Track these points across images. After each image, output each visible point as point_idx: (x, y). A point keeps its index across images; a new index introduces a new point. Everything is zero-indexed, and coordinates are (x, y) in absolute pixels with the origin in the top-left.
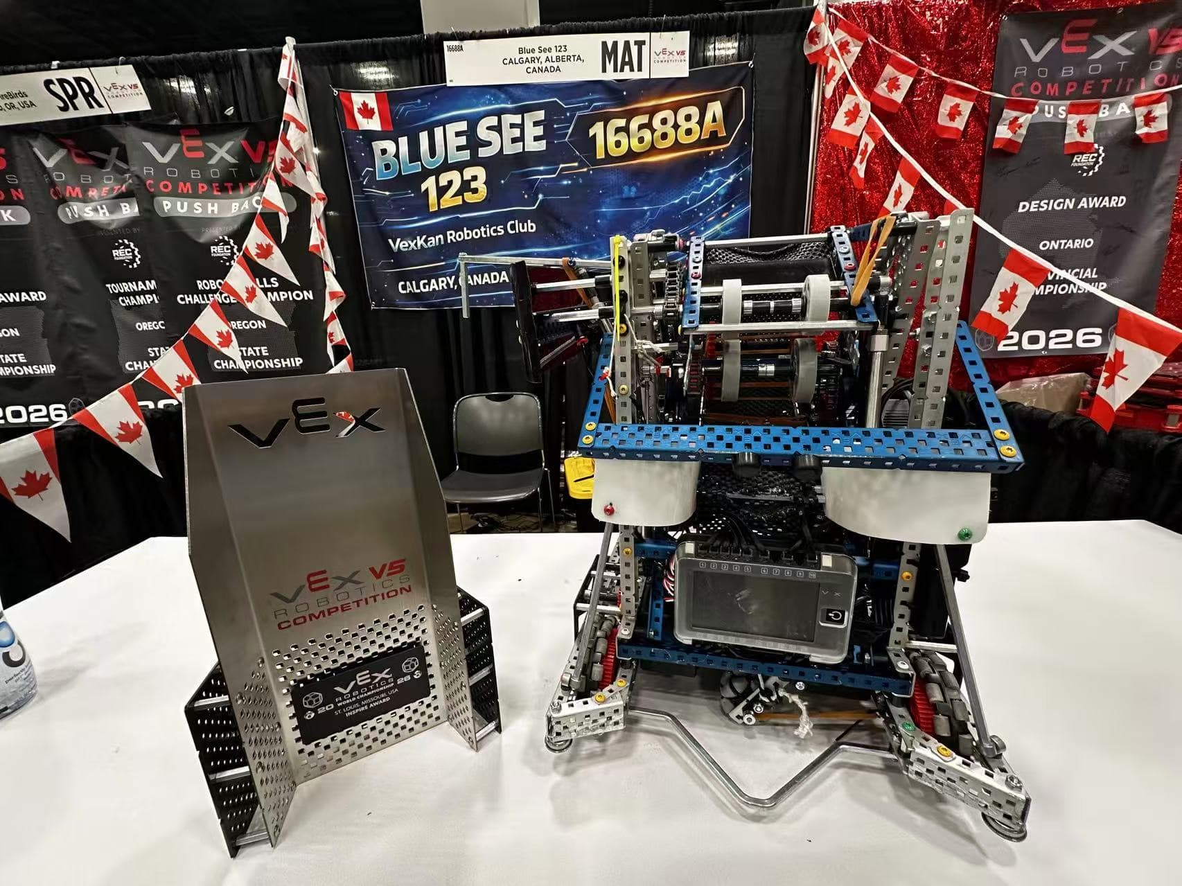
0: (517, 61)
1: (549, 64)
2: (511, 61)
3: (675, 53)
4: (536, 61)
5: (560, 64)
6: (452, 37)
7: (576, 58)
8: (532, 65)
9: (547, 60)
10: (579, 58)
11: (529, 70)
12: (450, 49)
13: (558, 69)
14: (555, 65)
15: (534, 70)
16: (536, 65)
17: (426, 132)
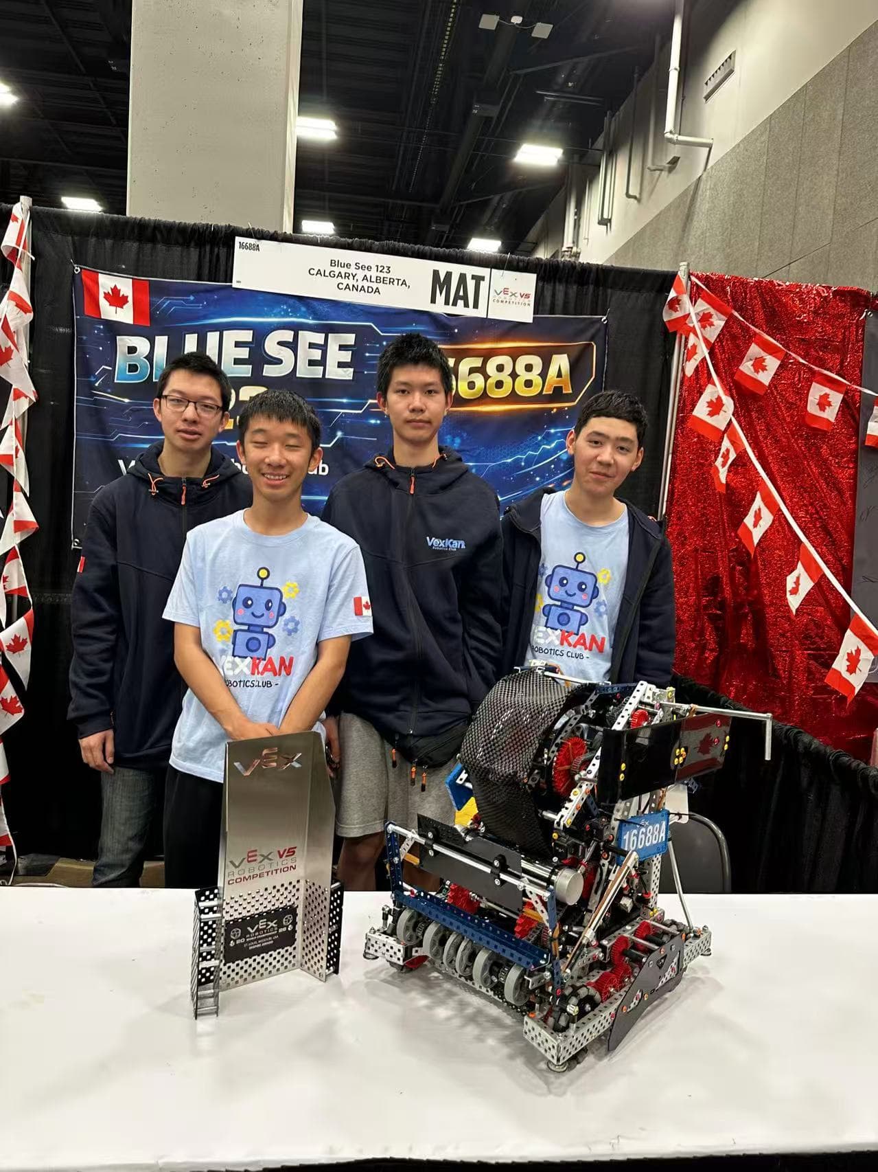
0: (327, 274)
1: (366, 284)
2: (319, 272)
3: (518, 295)
4: (351, 277)
5: (380, 286)
6: (248, 234)
7: (400, 282)
8: (345, 282)
9: (365, 278)
10: (404, 283)
11: (341, 286)
12: (241, 245)
13: (377, 290)
14: (375, 286)
15: (347, 287)
16: (351, 282)
17: (196, 335)
